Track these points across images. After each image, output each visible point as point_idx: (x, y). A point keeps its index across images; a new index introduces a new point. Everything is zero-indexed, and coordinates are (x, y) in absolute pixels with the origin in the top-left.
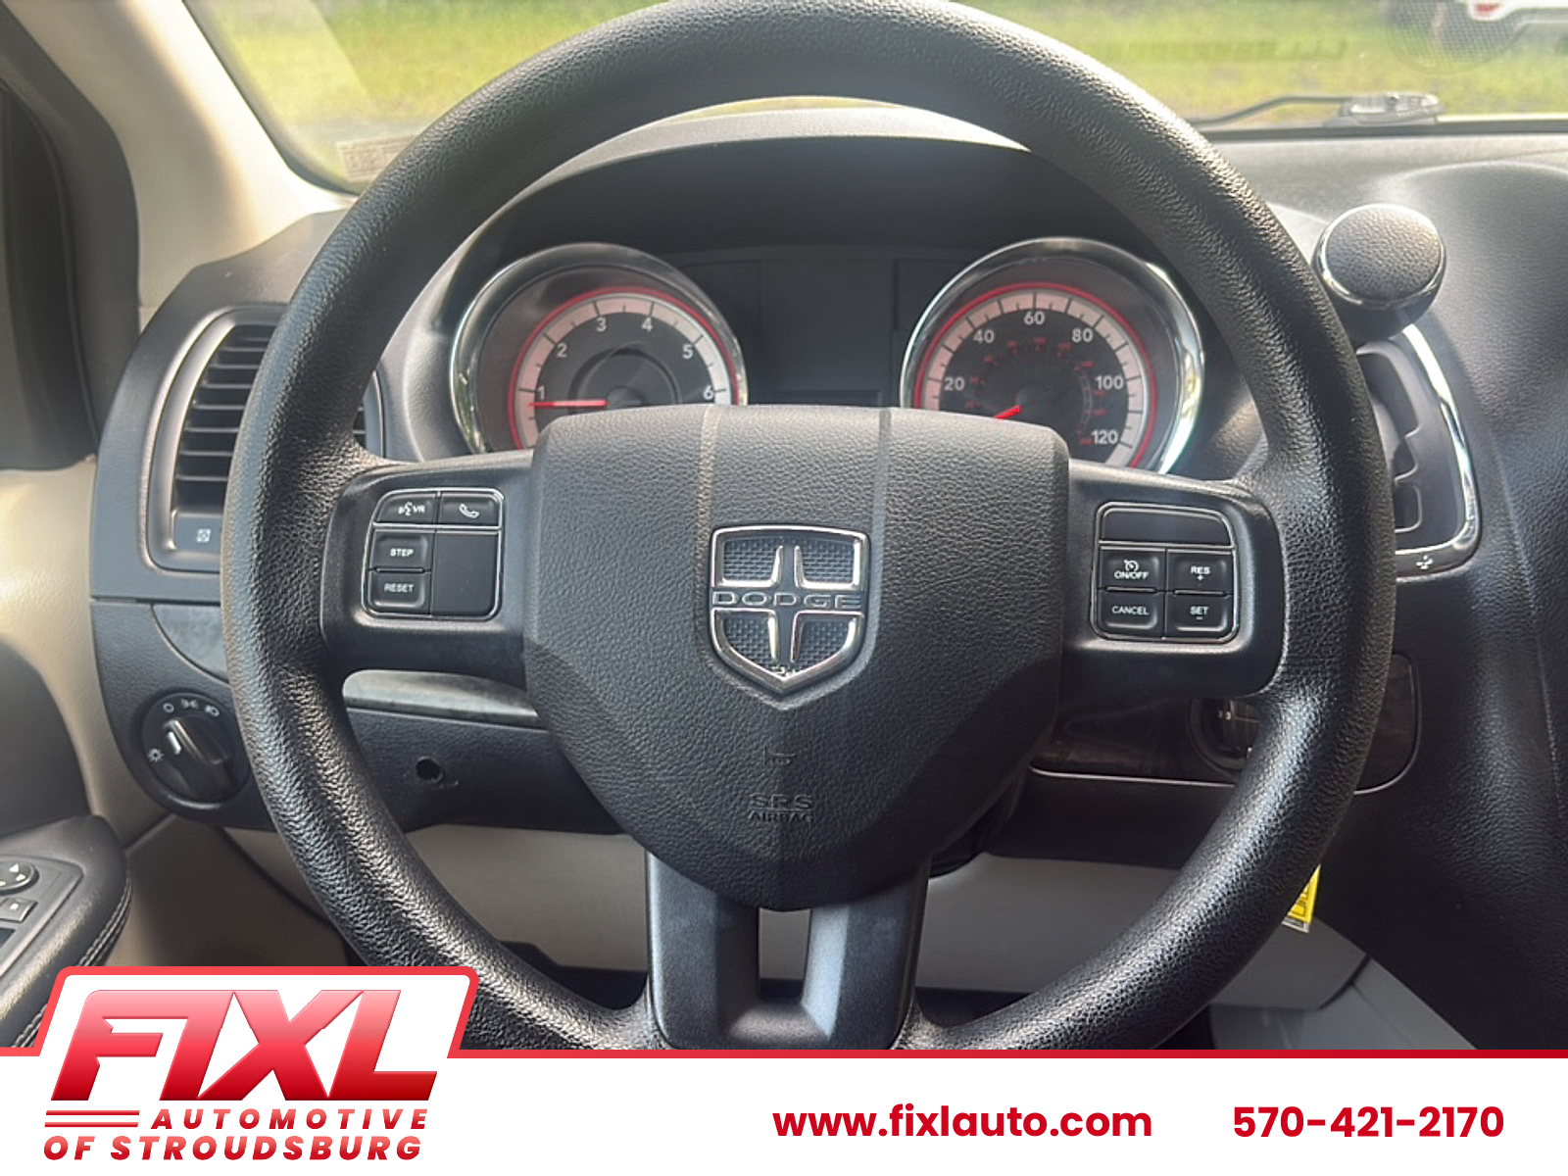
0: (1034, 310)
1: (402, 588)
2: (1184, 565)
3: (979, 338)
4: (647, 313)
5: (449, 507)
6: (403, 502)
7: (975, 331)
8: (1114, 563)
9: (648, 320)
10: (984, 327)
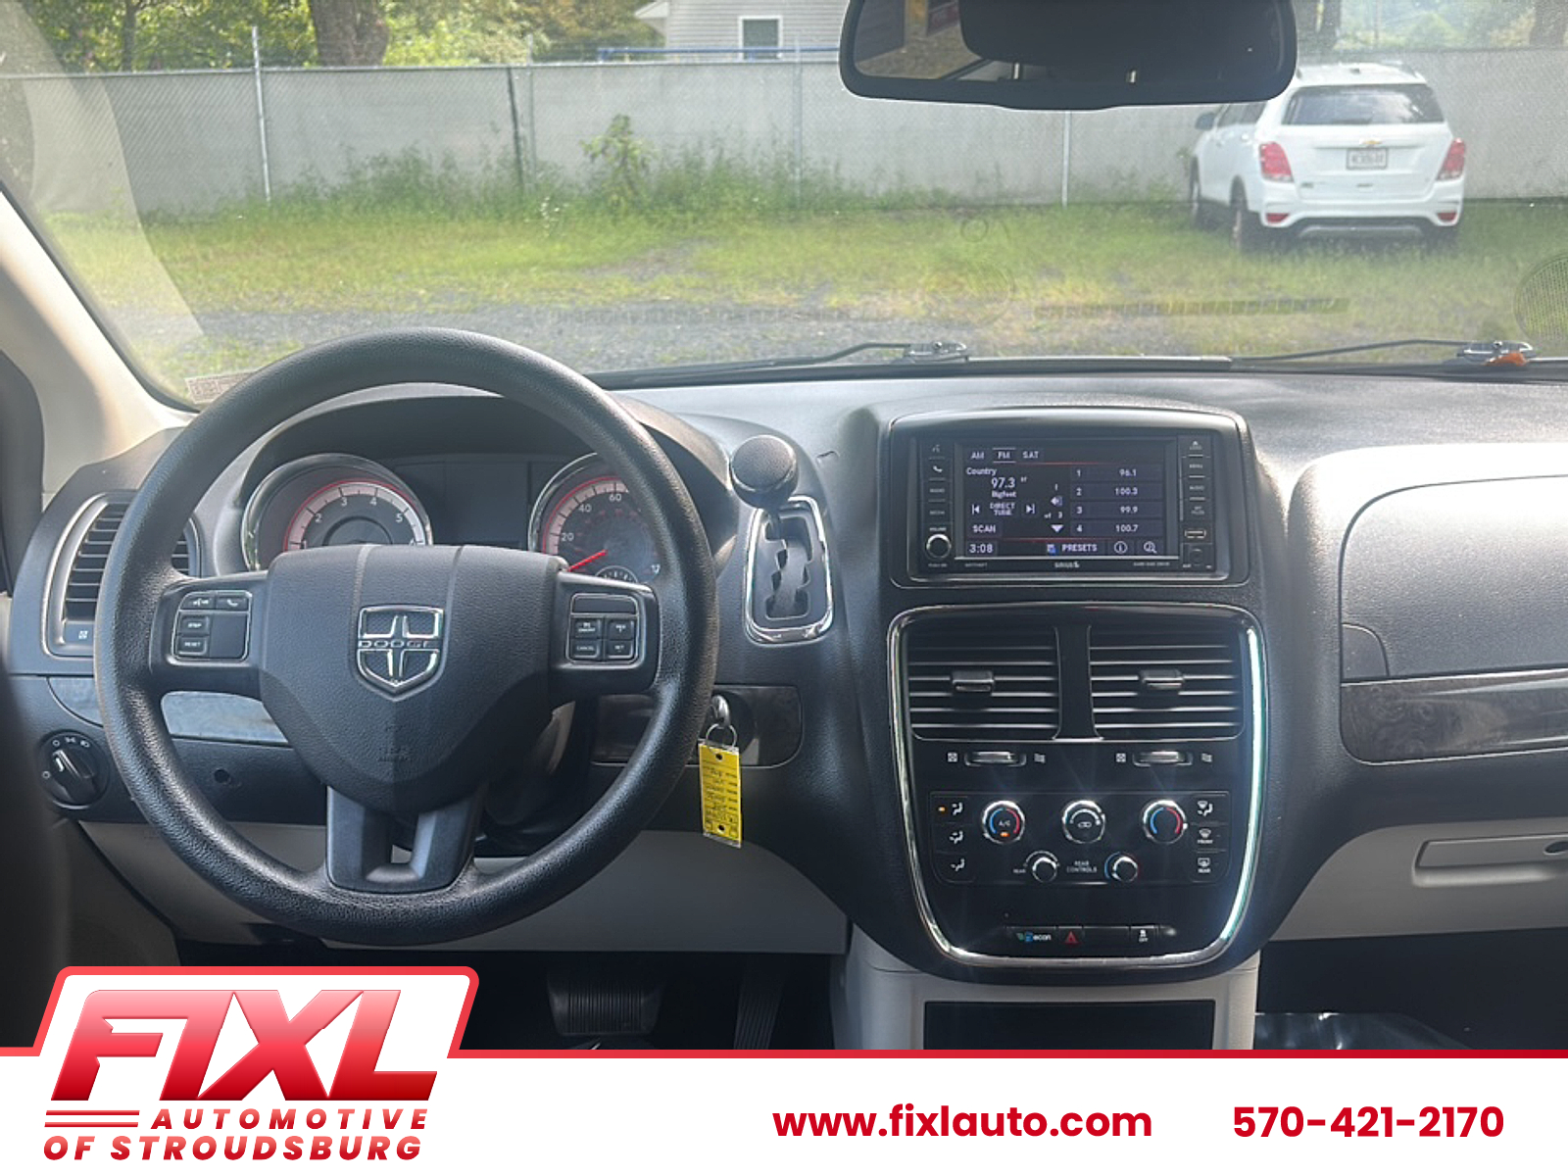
0: (615, 493)
1: (194, 644)
2: (613, 624)
3: (582, 509)
4: (373, 494)
5: (222, 601)
6: (196, 599)
7: (580, 505)
8: (579, 624)
9: (374, 499)
10: (584, 503)
